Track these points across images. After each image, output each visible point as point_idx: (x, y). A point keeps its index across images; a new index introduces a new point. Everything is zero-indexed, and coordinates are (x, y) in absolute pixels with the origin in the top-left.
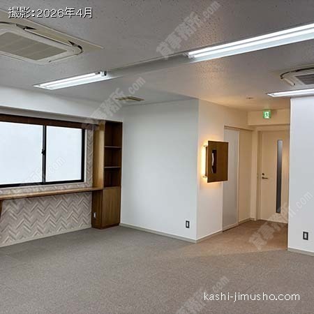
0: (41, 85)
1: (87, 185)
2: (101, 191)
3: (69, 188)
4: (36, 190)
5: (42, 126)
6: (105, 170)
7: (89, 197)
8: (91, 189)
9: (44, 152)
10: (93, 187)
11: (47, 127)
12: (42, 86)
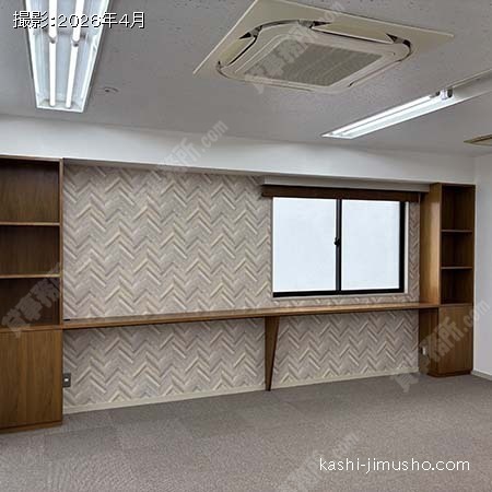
0: (335, 132)
1: (410, 297)
2: (434, 310)
3: (378, 302)
4: (326, 304)
5: (335, 201)
6: (443, 273)
7: (415, 319)
8: (417, 305)
9: (338, 243)
10: (420, 302)
11: (343, 201)
12: (336, 134)
